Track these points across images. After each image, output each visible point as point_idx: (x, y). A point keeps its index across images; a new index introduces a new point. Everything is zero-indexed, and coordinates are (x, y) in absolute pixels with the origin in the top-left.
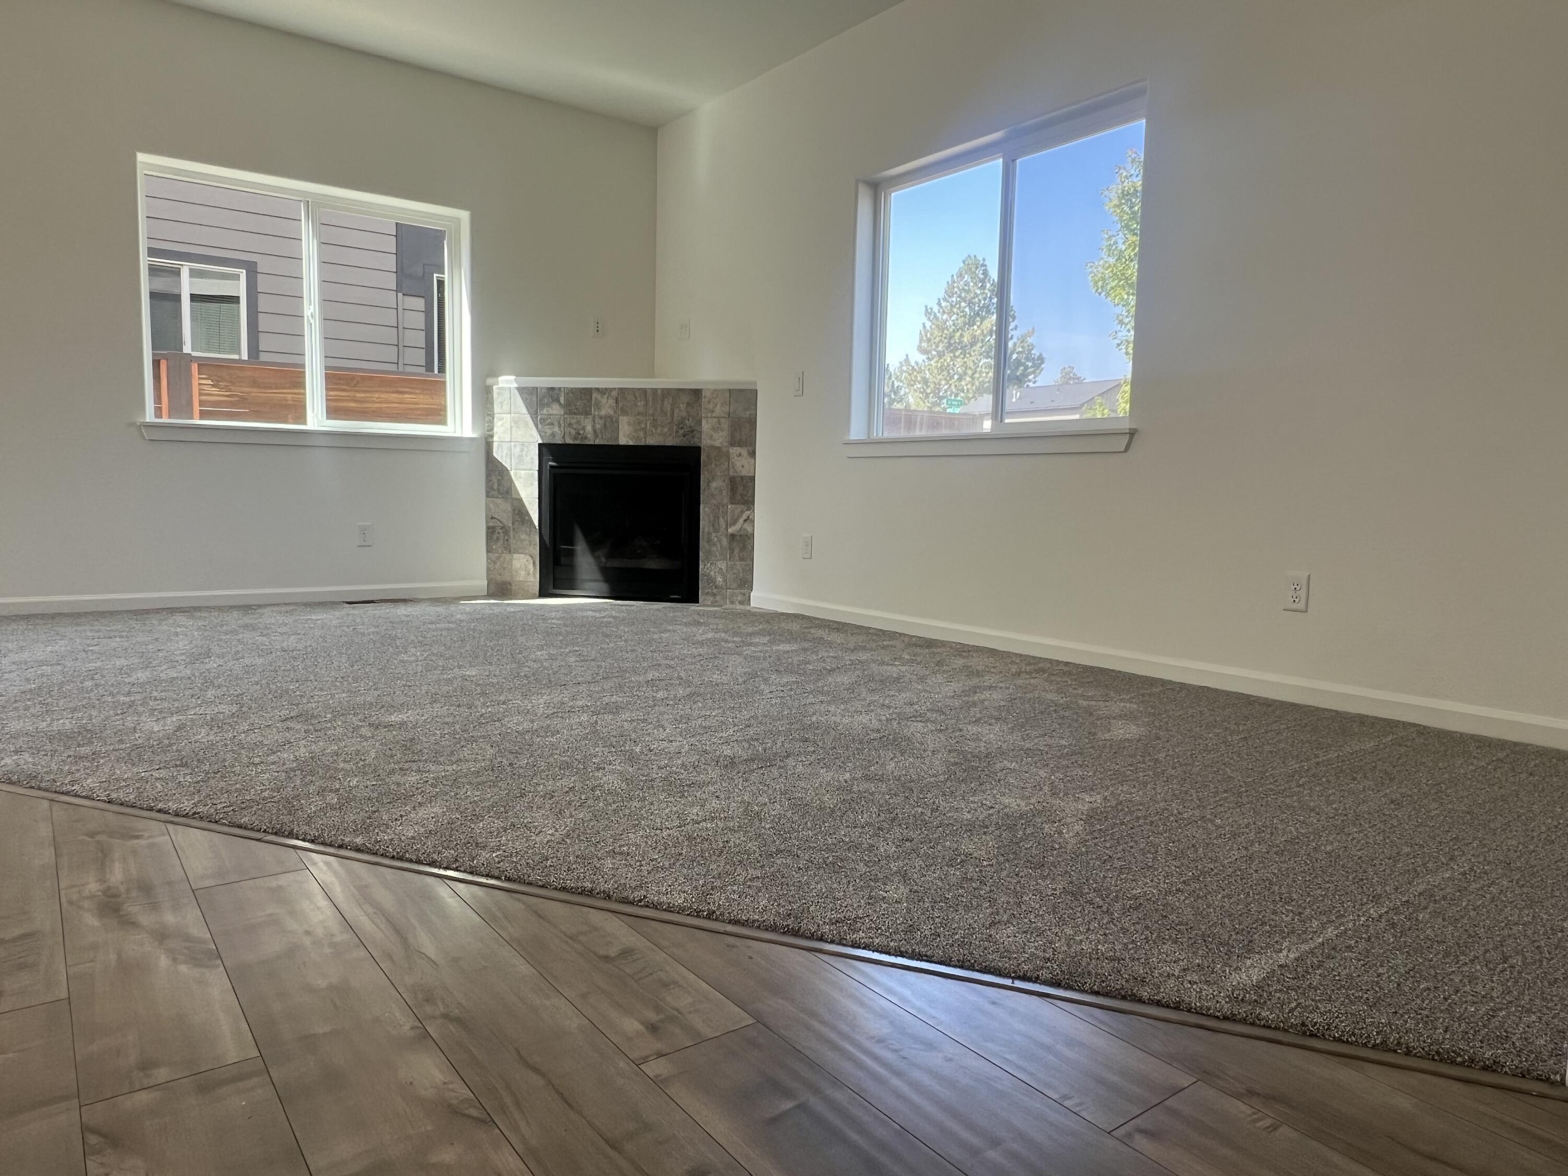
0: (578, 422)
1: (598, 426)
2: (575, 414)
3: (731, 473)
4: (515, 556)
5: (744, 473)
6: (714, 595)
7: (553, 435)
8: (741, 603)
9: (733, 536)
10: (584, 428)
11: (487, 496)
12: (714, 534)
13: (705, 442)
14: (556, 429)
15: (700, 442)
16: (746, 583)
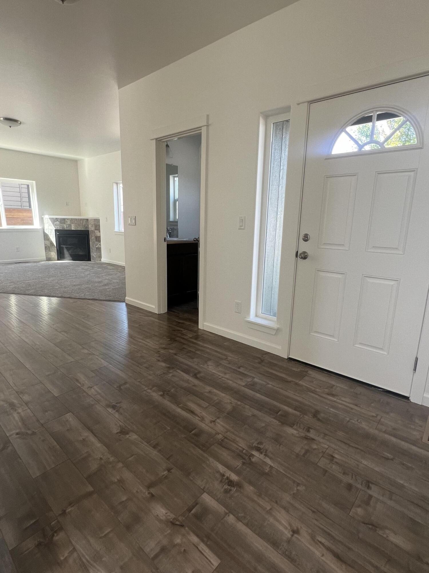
0: (63, 225)
1: (67, 226)
2: (62, 223)
3: (96, 235)
4: (51, 252)
5: (98, 235)
6: (94, 259)
7: (58, 228)
8: (99, 261)
9: (97, 248)
10: (64, 226)
11: (44, 240)
12: (93, 248)
13: (90, 230)
14: (58, 227)
16: (100, 257)
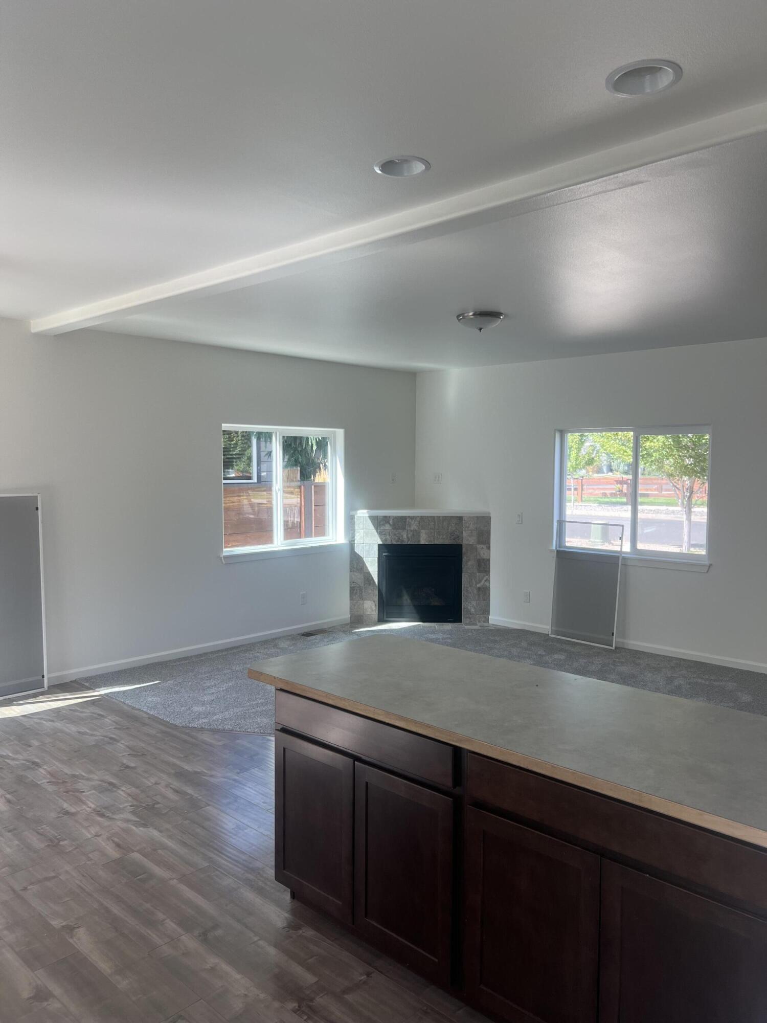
0: (399, 533)
1: (409, 535)
2: (397, 529)
3: (478, 557)
4: (365, 601)
5: (485, 557)
6: (470, 618)
7: (386, 540)
8: (484, 622)
9: (479, 588)
10: (402, 536)
11: (351, 571)
12: (469, 588)
13: (465, 542)
14: (388, 537)
15: (462, 542)
16: (486, 611)
